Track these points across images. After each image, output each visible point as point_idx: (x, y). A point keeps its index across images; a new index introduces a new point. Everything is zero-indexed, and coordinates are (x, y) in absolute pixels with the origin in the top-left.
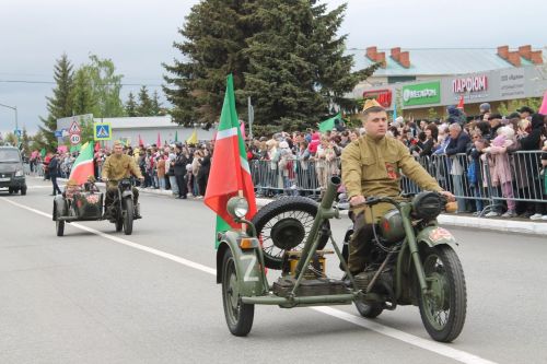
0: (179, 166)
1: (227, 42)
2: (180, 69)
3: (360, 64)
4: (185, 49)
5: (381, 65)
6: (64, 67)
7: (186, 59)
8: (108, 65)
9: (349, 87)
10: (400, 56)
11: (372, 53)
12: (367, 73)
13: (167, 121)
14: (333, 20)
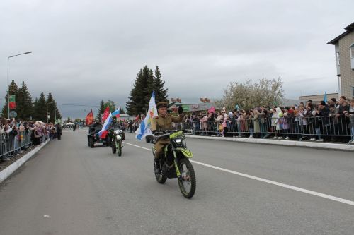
0: (131, 125)
1: (141, 97)
2: (130, 103)
3: (171, 102)
4: (131, 98)
5: (175, 102)
6: (102, 102)
7: (131, 101)
8: (113, 102)
9: (168, 107)
10: (179, 100)
11: (173, 100)
12: (172, 104)
13: (126, 115)
14: (165, 92)
